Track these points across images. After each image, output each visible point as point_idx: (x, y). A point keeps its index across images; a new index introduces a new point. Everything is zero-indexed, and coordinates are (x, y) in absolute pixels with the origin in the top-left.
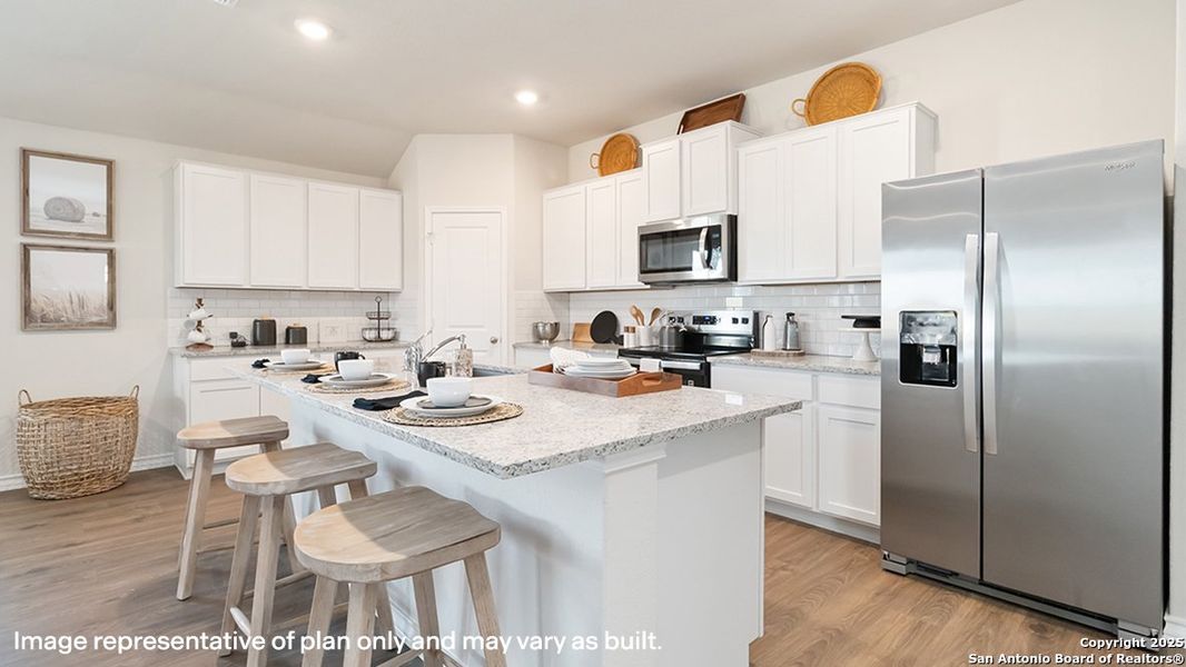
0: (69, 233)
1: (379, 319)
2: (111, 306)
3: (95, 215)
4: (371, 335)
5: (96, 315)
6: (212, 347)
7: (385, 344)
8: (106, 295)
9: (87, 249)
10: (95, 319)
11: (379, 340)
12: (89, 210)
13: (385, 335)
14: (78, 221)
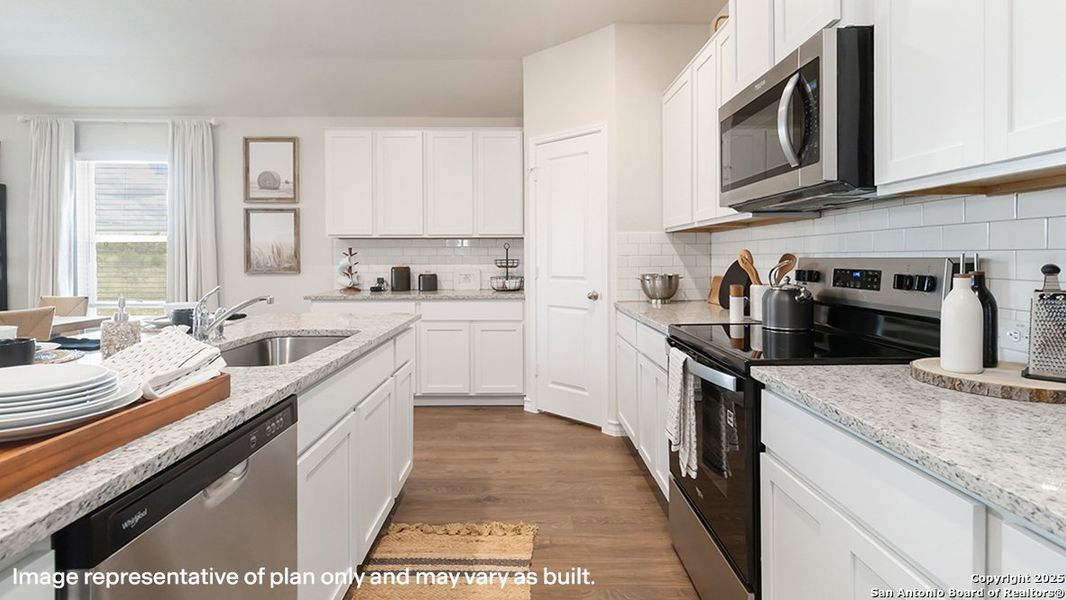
0: (271, 199)
1: (507, 267)
2: (297, 254)
3: (287, 182)
4: (498, 284)
5: (288, 262)
6: (359, 290)
7: (510, 295)
8: (293, 246)
9: (281, 210)
10: (287, 265)
11: (505, 290)
12: (283, 180)
13: (511, 284)
14: (277, 189)
